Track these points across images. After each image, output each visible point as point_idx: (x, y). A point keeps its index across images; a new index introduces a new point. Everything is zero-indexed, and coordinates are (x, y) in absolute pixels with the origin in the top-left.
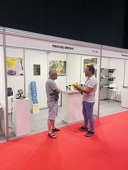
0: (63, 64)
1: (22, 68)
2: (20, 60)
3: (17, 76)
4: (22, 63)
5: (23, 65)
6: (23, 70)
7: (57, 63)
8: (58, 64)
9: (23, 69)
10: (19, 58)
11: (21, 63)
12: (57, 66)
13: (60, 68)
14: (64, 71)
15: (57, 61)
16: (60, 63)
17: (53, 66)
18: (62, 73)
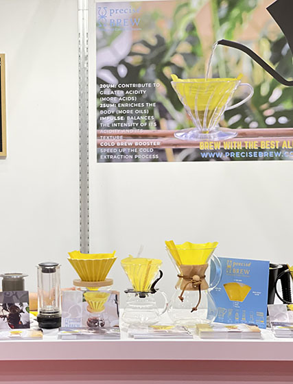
0: (258, 30)
8: (203, 32)
12: (184, 55)
13: (228, 75)
14: (272, 105)
15: (193, 5)
16: (222, 20)
17: (143, 65)
18: (247, 127)
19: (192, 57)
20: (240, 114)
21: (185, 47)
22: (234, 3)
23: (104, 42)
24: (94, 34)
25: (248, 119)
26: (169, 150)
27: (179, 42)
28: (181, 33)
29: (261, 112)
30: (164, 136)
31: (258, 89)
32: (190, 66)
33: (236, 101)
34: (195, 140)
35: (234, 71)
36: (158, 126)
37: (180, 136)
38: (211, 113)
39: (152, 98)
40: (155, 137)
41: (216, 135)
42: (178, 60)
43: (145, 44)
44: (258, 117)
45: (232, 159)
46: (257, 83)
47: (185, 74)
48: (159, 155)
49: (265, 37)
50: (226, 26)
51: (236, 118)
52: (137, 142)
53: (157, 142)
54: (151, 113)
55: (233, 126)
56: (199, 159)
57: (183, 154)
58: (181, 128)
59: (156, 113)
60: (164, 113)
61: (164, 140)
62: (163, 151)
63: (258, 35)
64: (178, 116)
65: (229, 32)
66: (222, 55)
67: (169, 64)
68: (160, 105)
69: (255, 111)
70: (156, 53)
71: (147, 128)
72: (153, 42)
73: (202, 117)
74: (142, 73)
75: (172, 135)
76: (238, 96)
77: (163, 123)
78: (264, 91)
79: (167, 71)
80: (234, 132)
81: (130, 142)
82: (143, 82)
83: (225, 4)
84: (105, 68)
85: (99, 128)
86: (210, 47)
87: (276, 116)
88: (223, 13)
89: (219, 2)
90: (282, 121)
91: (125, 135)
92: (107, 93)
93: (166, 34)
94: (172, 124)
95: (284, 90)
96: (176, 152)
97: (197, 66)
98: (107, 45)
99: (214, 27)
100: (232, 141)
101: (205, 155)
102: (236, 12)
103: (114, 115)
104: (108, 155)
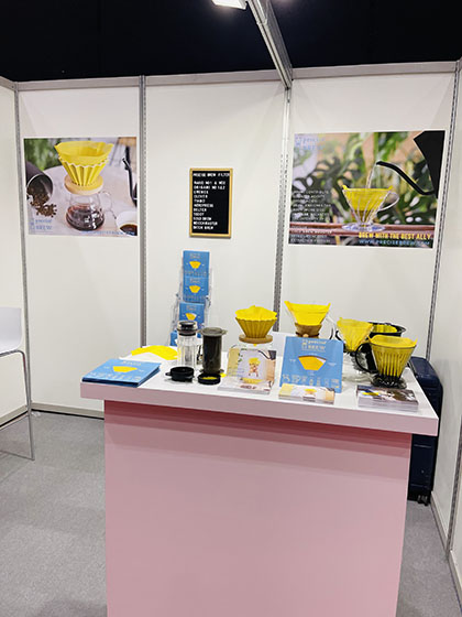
0: (407, 155)
1: (134, 194)
2: (124, 149)
3: (108, 234)
4: (132, 167)
5: (136, 180)
6: (135, 202)
7: (359, 152)
8: (368, 156)
9: (138, 199)
10: (118, 142)
11: (127, 168)
12: (352, 171)
13: (382, 187)
14: (412, 209)
15: (361, 137)
16: (381, 148)
17: (324, 178)
18: (393, 223)
19: (358, 173)
20: (389, 214)
21: (353, 166)
22: (389, 135)
23: (298, 161)
24: (292, 156)
25: (393, 218)
26: (337, 237)
27: (350, 163)
28: (351, 157)
29: (404, 213)
30: (335, 227)
31: (402, 197)
32: (356, 180)
33: (386, 205)
34: (356, 231)
35: (389, 184)
36: (331, 221)
37: (346, 228)
38: (368, 213)
39: (329, 201)
40: (329, 227)
41: (370, 229)
42: (348, 175)
43: (326, 163)
44: (401, 216)
45: (380, 245)
46: (402, 192)
47: (352, 185)
48: (330, 240)
49: (410, 160)
50: (383, 152)
51: (385, 217)
52: (316, 231)
53: (330, 231)
54: (327, 211)
55: (383, 223)
56: (358, 244)
57: (347, 240)
58: (347, 222)
59: (331, 212)
60: (336, 212)
61: (335, 230)
62: (334, 237)
63: (405, 159)
64: (346, 214)
65: (385, 156)
66: (379, 173)
67: (342, 178)
68: (334, 206)
69: (399, 212)
70: (333, 170)
71: (324, 221)
72: (332, 162)
73: (362, 215)
74: (323, 183)
75: (340, 227)
76: (388, 201)
77: (335, 218)
78: (407, 198)
79: (340, 183)
80: (383, 226)
81: (312, 230)
82: (323, 190)
83: (383, 136)
84: (297, 179)
85: (291, 220)
86: (372, 167)
87: (414, 216)
88: (382, 142)
89: (380, 134)
90: (418, 219)
91: (309, 227)
92: (299, 196)
93: (340, 156)
94: (341, 220)
95: (421, 198)
96: (342, 238)
97: (361, 179)
98: (301, 164)
99: (374, 152)
100: (382, 232)
101: (362, 242)
102: (391, 142)
103: (302, 212)
104: (296, 239)
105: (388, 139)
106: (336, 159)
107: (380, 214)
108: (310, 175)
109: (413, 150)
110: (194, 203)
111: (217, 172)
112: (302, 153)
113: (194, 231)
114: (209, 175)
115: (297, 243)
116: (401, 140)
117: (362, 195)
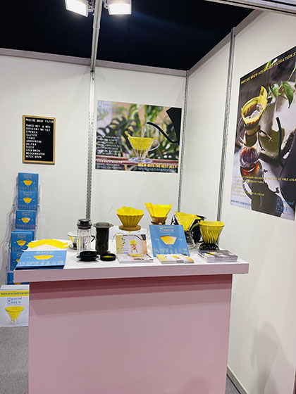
0: (163, 119)
7: (137, 116)
8: (142, 118)
12: (133, 126)
13: (150, 137)
14: (166, 150)
15: (138, 106)
16: (149, 114)
17: (117, 129)
18: (157, 158)
19: (137, 127)
20: (155, 153)
21: (134, 123)
22: (153, 107)
23: (100, 117)
24: (96, 114)
25: (157, 155)
26: (126, 166)
27: (131, 121)
28: (132, 118)
29: (162, 153)
30: (124, 160)
31: (161, 143)
32: (136, 132)
33: (153, 148)
34: (136, 162)
35: (153, 135)
36: (122, 156)
37: (130, 161)
38: (143, 152)
39: (120, 143)
40: (121, 160)
41: (144, 161)
42: (131, 128)
43: (118, 120)
44: (161, 155)
45: (151, 171)
46: (161, 140)
47: (133, 135)
48: (121, 167)
49: (165, 123)
50: (150, 117)
51: (152, 155)
52: (113, 161)
53: (121, 162)
54: (119, 150)
55: (151, 158)
56: (138, 170)
57: (132, 168)
58: (131, 157)
59: (121, 150)
60: (124, 150)
61: (124, 161)
62: (123, 166)
63: (162, 122)
64: (130, 152)
65: (151, 119)
66: (148, 128)
67: (127, 130)
68: (123, 146)
69: (160, 152)
70: (122, 125)
71: (117, 156)
72: (121, 119)
73: (139, 153)
74: (116, 132)
75: (127, 160)
76: (154, 145)
77: (124, 154)
78: (164, 144)
79: (126, 133)
80: (152, 160)
81: (110, 161)
82: (116, 136)
83: (150, 108)
84: (100, 129)
85: (97, 154)
86: (144, 125)
87: (168, 155)
88: (149, 111)
89: (148, 106)
90: (170, 157)
91: (108, 159)
92: (101, 139)
93: (126, 117)
94: (128, 155)
95: (171, 145)
96: (129, 166)
97: (138, 132)
98: (102, 119)
99: (145, 116)
100: (151, 164)
101: (140, 169)
102: (154, 111)
103: (103, 149)
104: (100, 166)
105: (152, 110)
106: (123, 118)
107: (150, 153)
108: (108, 127)
109: (166, 117)
110: (26, 139)
111: (44, 120)
112: (102, 112)
113: (26, 159)
114: (38, 121)
115: (101, 168)
116: (160, 111)
117: (139, 141)
